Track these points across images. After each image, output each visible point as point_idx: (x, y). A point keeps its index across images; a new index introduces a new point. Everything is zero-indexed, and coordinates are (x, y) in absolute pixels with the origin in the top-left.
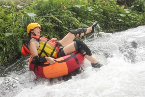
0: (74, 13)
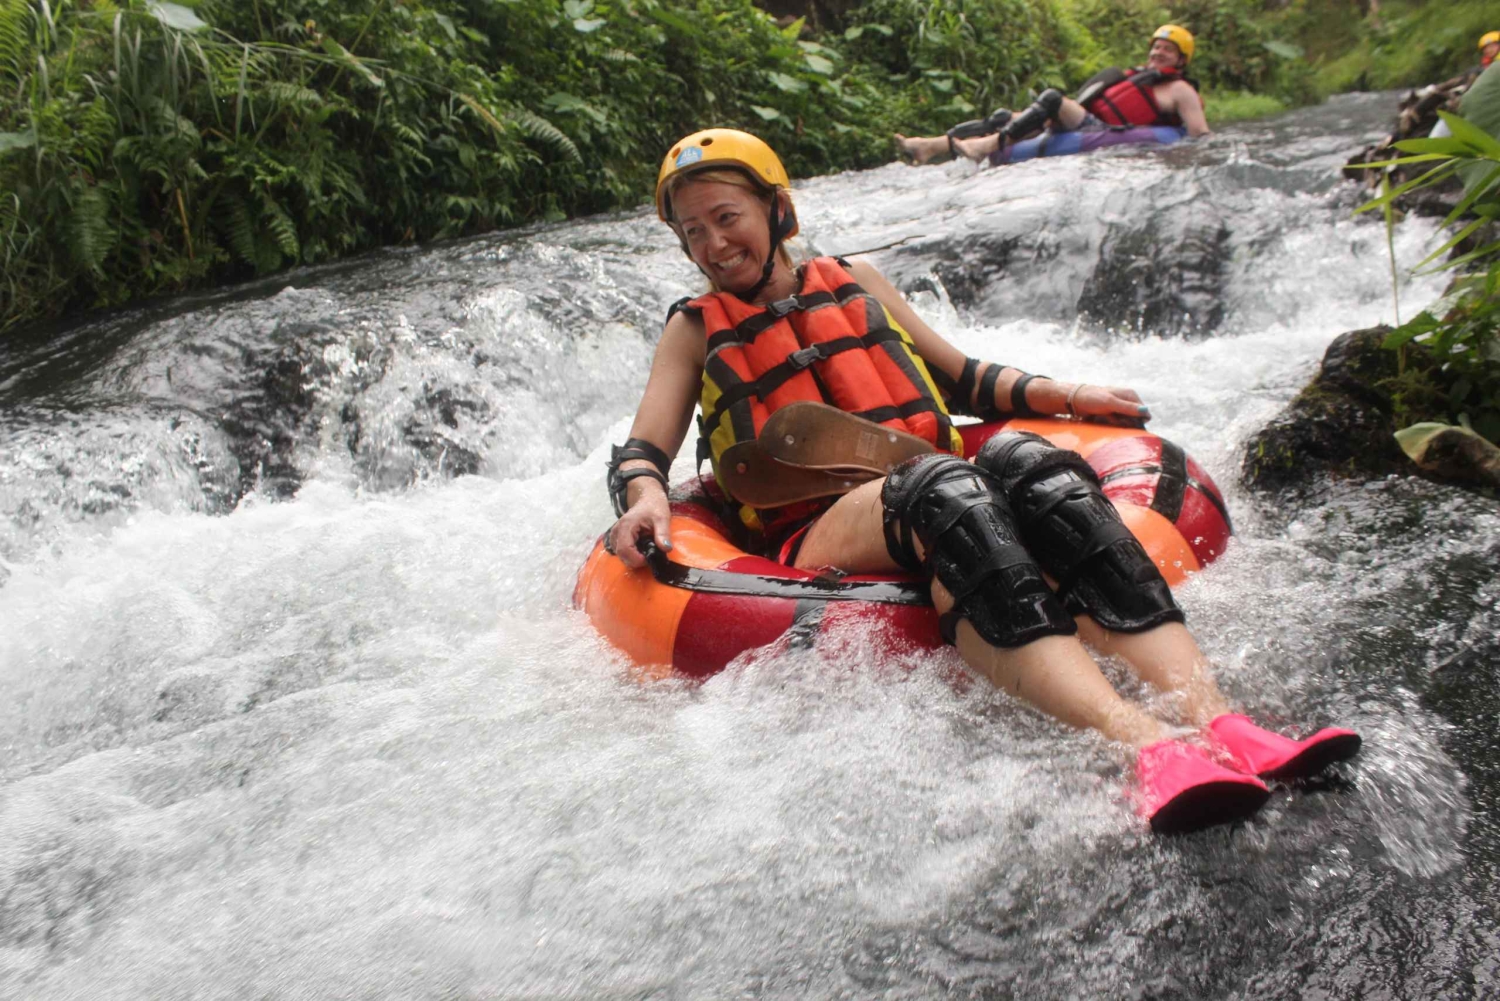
0: (475, 35)
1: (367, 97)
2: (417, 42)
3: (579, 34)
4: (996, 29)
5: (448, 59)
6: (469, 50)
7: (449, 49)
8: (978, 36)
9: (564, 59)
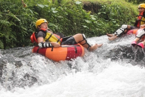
1: (17, 23)
2: (26, 14)
3: (53, 13)
4: (123, 13)
5: (31, 17)
6: (35, 15)
7: (32, 15)
8: (120, 14)
9: (51, 17)
